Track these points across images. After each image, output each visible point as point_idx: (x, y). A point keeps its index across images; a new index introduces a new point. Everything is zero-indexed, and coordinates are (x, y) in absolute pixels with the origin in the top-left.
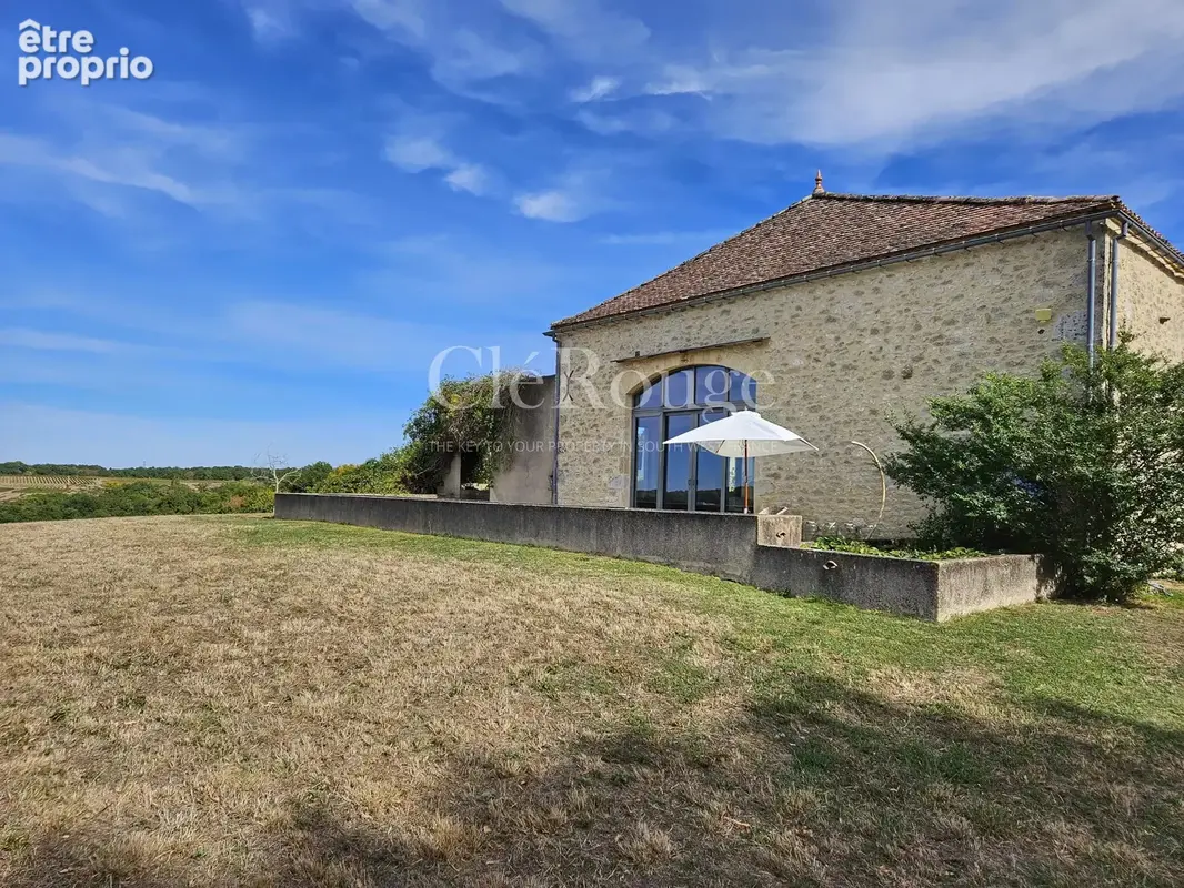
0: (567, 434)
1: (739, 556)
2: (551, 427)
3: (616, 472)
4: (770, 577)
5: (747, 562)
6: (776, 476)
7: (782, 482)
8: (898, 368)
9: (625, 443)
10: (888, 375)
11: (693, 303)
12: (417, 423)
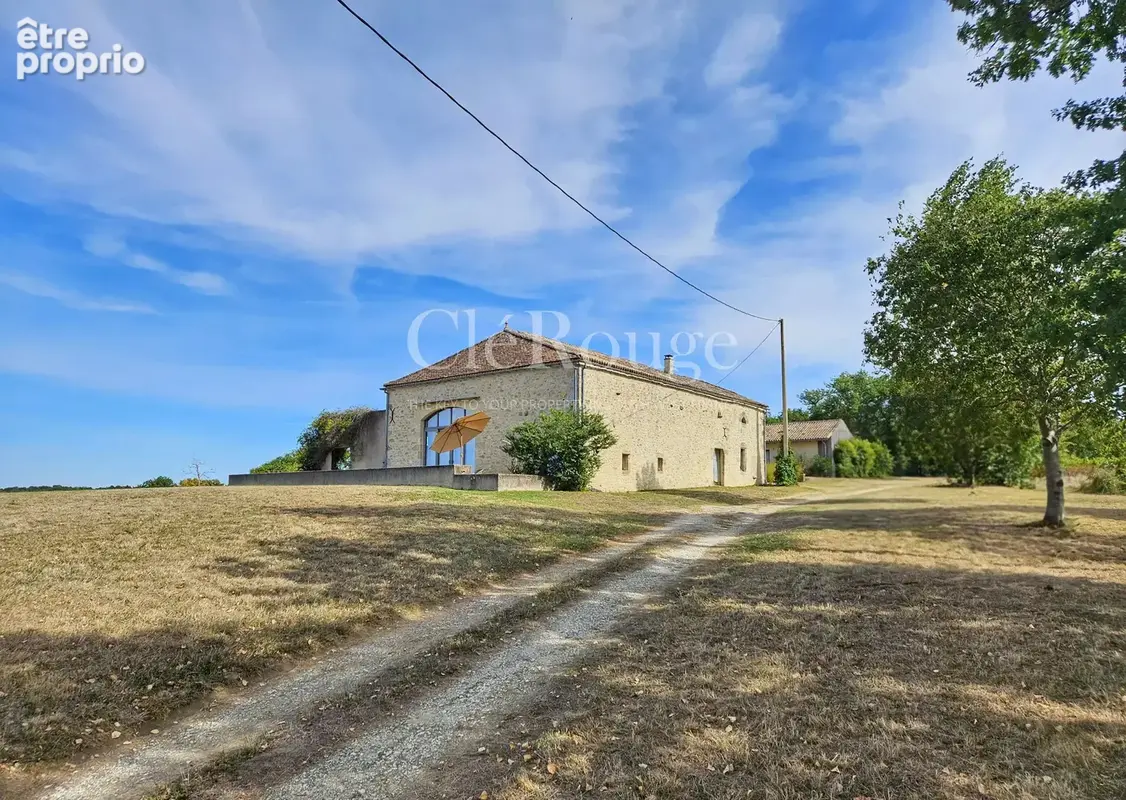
0: (392, 440)
1: (449, 478)
2: (384, 437)
3: (416, 458)
4: (457, 485)
5: (451, 481)
6: (483, 457)
7: (485, 459)
8: (524, 411)
9: (419, 441)
10: (521, 414)
11: (449, 380)
12: (305, 436)
